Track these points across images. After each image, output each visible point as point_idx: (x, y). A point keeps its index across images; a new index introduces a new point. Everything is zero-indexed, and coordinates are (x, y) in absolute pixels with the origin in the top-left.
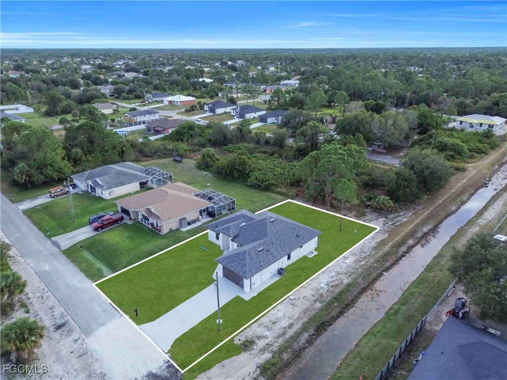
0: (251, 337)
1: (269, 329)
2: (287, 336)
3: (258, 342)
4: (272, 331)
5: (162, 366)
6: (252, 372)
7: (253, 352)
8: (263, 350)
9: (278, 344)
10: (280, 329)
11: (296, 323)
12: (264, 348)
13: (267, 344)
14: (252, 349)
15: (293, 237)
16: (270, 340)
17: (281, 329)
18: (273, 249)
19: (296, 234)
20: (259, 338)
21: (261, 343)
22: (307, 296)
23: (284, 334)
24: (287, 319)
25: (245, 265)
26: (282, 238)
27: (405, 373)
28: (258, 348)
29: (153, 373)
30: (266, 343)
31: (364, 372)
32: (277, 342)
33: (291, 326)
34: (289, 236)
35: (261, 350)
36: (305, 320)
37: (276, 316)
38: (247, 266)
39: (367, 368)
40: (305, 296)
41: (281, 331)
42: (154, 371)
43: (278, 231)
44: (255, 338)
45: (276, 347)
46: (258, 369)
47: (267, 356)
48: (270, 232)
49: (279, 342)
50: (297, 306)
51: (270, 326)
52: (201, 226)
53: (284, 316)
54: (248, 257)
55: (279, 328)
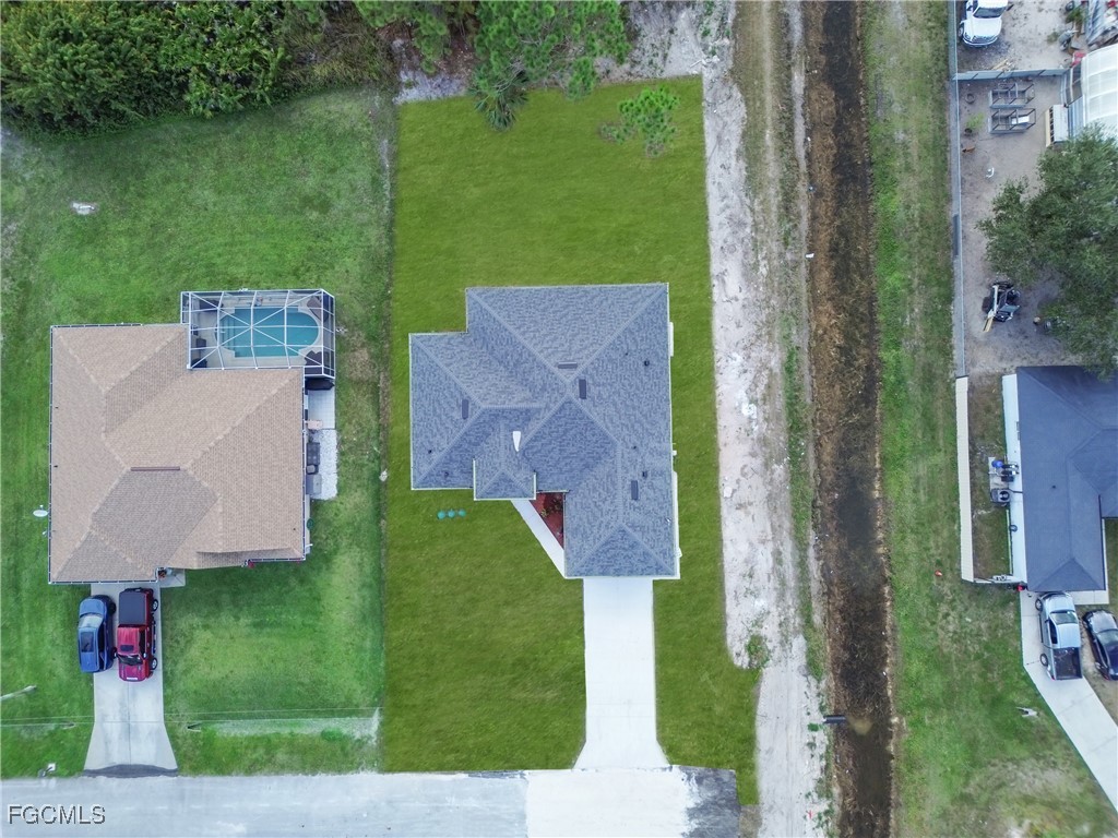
0: (746, 632)
1: (754, 594)
2: (792, 583)
3: (763, 632)
4: (762, 592)
5: (691, 790)
6: (806, 690)
7: (776, 655)
8: (785, 641)
9: (792, 610)
10: (769, 577)
11: (782, 544)
12: (783, 635)
13: (780, 625)
14: (769, 652)
15: (645, 379)
16: (776, 614)
17: (772, 577)
18: (648, 460)
19: (641, 363)
20: (758, 623)
21: (770, 631)
22: (745, 466)
23: (783, 583)
24: (761, 548)
25: (645, 554)
26: (634, 408)
27: (984, 512)
28: (775, 643)
29: (693, 809)
30: (777, 624)
31: (933, 556)
32: (789, 607)
33: (778, 557)
34: (638, 389)
35: (781, 643)
36: (787, 524)
37: (741, 559)
38: (652, 552)
39: (932, 544)
40: (742, 469)
41: (775, 583)
42: (691, 805)
43: (615, 405)
44: (754, 629)
45: (794, 617)
46: (810, 677)
47: (799, 643)
48: (608, 428)
49: (790, 603)
50: (751, 504)
51: (752, 587)
52: (341, 442)
53: (751, 544)
54: (637, 536)
55: (766, 578)
